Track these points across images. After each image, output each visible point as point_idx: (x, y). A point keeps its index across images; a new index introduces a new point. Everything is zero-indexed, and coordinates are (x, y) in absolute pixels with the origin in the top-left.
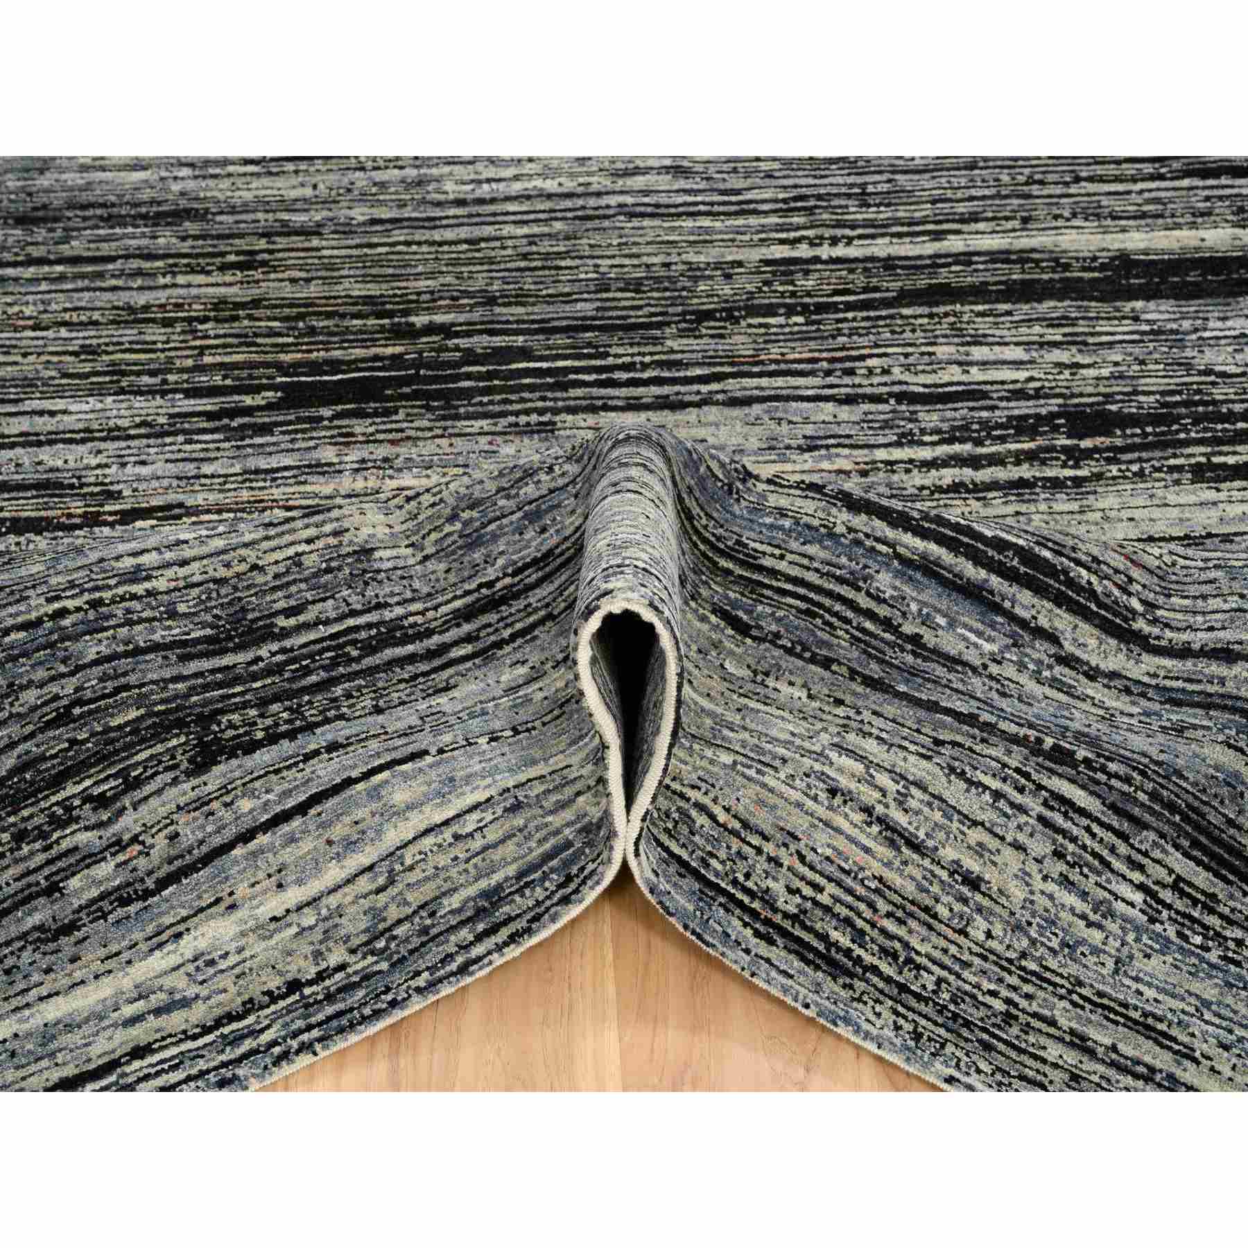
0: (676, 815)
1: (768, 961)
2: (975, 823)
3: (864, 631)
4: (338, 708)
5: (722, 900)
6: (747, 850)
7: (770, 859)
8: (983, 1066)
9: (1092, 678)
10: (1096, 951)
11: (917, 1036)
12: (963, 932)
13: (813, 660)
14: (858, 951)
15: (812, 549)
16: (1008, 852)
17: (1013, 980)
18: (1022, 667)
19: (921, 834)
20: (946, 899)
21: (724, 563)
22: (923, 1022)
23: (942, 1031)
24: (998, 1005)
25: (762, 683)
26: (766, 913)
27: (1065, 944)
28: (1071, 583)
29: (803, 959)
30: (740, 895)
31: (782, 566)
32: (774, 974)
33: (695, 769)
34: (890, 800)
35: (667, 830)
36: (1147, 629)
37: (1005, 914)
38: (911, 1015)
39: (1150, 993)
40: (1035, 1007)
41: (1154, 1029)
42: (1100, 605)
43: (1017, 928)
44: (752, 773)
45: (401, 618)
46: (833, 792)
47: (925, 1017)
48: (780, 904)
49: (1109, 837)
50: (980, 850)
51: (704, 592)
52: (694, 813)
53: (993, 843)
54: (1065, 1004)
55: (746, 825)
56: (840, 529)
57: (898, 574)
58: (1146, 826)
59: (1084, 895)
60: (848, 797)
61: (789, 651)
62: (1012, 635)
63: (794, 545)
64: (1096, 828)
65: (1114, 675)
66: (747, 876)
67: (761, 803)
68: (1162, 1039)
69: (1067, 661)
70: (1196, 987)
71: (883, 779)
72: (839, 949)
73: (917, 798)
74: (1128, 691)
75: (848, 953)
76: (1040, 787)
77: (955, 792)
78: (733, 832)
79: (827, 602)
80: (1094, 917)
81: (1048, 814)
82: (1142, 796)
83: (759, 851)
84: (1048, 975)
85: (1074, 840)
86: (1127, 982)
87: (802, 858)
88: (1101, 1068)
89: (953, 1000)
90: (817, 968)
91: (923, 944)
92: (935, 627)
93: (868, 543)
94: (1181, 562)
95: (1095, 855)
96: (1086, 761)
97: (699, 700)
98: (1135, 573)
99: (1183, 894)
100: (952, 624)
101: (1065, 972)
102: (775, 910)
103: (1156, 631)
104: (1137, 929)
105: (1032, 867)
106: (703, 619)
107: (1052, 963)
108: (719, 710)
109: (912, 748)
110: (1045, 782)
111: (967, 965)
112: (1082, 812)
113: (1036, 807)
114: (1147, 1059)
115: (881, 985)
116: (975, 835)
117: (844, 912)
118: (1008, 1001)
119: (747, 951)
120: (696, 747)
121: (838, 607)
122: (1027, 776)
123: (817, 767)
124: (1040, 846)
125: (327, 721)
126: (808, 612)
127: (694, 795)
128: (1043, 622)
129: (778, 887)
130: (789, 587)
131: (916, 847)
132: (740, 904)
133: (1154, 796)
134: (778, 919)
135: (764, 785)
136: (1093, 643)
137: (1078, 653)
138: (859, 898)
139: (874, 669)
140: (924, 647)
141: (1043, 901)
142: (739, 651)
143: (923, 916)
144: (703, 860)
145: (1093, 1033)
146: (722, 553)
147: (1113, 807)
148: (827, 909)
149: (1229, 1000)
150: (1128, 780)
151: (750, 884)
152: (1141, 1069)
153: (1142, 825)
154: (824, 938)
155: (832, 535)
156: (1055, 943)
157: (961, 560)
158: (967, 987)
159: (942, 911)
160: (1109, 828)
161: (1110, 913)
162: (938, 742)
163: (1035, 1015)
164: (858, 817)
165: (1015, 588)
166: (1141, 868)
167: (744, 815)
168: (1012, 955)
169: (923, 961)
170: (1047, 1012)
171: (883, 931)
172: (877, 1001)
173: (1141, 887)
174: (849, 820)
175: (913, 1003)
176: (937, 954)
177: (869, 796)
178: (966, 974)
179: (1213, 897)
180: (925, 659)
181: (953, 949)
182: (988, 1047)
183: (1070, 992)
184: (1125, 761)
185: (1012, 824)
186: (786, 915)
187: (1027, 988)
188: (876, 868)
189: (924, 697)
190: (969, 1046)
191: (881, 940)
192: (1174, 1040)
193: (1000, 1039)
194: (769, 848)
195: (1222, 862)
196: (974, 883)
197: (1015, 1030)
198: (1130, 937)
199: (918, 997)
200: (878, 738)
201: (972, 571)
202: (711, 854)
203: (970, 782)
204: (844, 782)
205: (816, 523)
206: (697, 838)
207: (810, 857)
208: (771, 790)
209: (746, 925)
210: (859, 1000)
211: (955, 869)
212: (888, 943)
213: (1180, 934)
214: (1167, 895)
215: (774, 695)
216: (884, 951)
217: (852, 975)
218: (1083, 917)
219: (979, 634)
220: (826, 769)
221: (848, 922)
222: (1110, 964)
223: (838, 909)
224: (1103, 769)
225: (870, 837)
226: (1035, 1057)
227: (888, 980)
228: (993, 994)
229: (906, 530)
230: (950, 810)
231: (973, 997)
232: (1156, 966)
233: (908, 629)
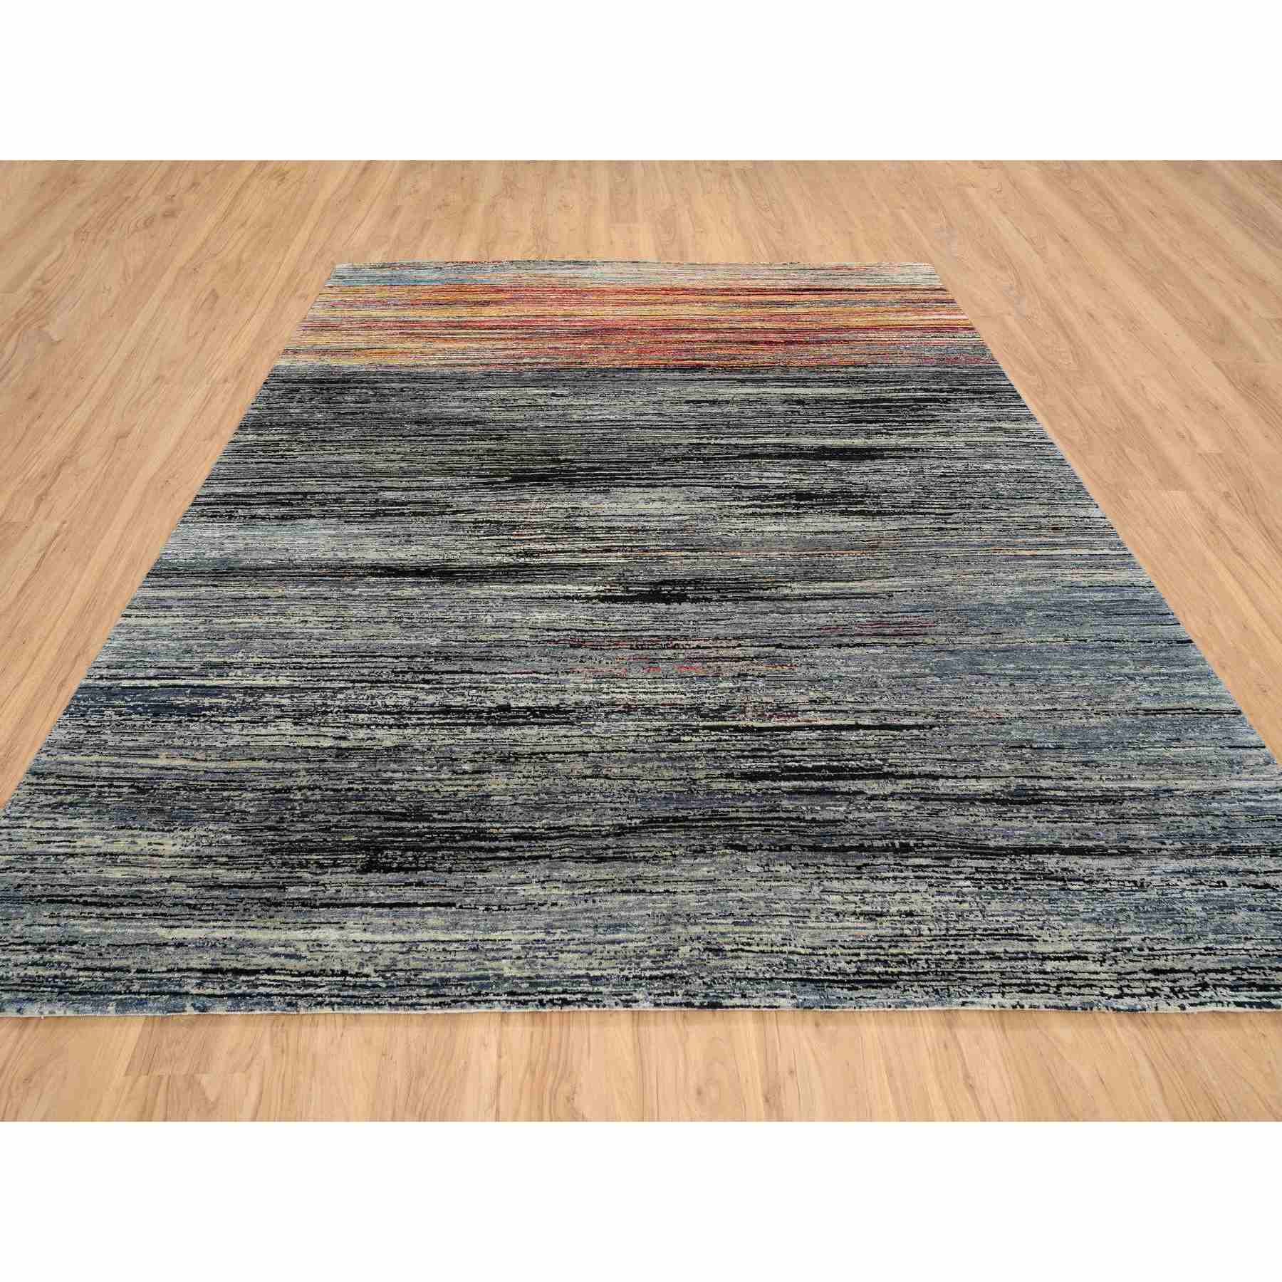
0: (784, 962)
1: (861, 997)
2: (895, 893)
3: (792, 826)
4: (434, 863)
5: (826, 984)
6: (822, 958)
7: (832, 956)
8: (969, 989)
9: (886, 800)
10: (971, 912)
11: (936, 992)
12: (920, 935)
13: (782, 849)
14: (890, 970)
15: (749, 804)
16: (914, 896)
17: (952, 943)
18: (859, 810)
19: (879, 909)
20: (905, 927)
21: (713, 824)
22: (934, 984)
23: (943, 983)
24: (954, 957)
25: (769, 871)
26: (846, 979)
27: (958, 916)
28: (852, 769)
29: (873, 987)
30: (831, 978)
31: (741, 815)
32: (868, 1001)
33: (777, 933)
34: (859, 904)
35: (785, 971)
36: (890, 770)
37: (929, 918)
38: (927, 984)
39: (1001, 919)
40: (967, 950)
41: (1012, 935)
42: (867, 771)
43: (938, 920)
44: (801, 925)
45: (487, 828)
46: (837, 915)
47: (933, 981)
48: (848, 971)
49: (942, 869)
50: (903, 901)
51: (715, 842)
52: (791, 957)
53: (907, 896)
54: (976, 942)
55: (814, 949)
56: (754, 792)
57: (789, 799)
58: (952, 858)
59: (950, 894)
60: (844, 913)
61: (770, 850)
62: (846, 800)
63: (740, 804)
64: (936, 869)
65: (892, 794)
66: (828, 968)
67: (813, 936)
68: (1018, 937)
69: (872, 798)
70: (1014, 907)
71: (851, 898)
72: (882, 974)
73: (868, 897)
74: (902, 799)
75: (886, 973)
76: (907, 866)
77: (879, 886)
78: (810, 954)
79: (770, 823)
80: (960, 899)
81: (917, 874)
82: (943, 849)
83: (825, 955)
84: (961, 933)
85: (932, 878)
86: (991, 918)
87: (843, 947)
88: (1008, 964)
89: (937, 966)
90: (881, 987)
91: (910, 950)
92: (817, 812)
93: (770, 792)
94: (883, 738)
95: (943, 878)
96: (916, 845)
97: (750, 895)
98: (869, 751)
99: (983, 872)
100: (823, 807)
101: (966, 927)
102: (848, 975)
103: (894, 769)
104: (978, 894)
105: (926, 896)
106: (724, 855)
107: (960, 927)
108: (762, 894)
109: (852, 876)
110: (908, 863)
111: (931, 947)
112: (927, 866)
113: (911, 874)
114: (1020, 949)
115: (908, 978)
116: (898, 897)
117: (873, 957)
118: (957, 953)
119: (851, 999)
120: (768, 921)
121: (775, 823)
122: (901, 865)
123: (825, 907)
124: (923, 887)
125: (426, 869)
126: (765, 830)
127: (785, 949)
128: (854, 789)
129: (843, 965)
130: (749, 823)
131: (881, 915)
132: (834, 981)
133: (947, 846)
134: (852, 977)
135: (810, 928)
136: (875, 785)
137: (874, 792)
138: (875, 948)
139: (809, 842)
140: (819, 821)
141: (938, 905)
142: (749, 860)
143: (902, 939)
144: (808, 973)
145: (995, 949)
146: (710, 820)
147: (936, 858)
148: (867, 961)
149: (1028, 906)
150: (934, 845)
151: (832, 971)
152: (1021, 955)
153: (950, 859)
154: (873, 973)
155: (752, 795)
156: (955, 918)
157: (808, 782)
158: (938, 957)
159: (907, 932)
160: (940, 866)
161: (964, 895)
162: (859, 868)
163: (970, 953)
164: (853, 919)
165: (835, 783)
166: (961, 873)
167: (810, 945)
168: (943, 932)
169: (915, 957)
170: (972, 950)
171: (893, 955)
172: (912, 986)
173: (966, 879)
174: (850, 922)
175: (924, 977)
176: (918, 950)
177: (852, 907)
178: (933, 951)
179: (993, 867)
180: (824, 827)
181: (922, 944)
182: (964, 979)
183: (975, 935)
184: (929, 837)
185: (908, 885)
186: (854, 974)
187: (959, 943)
188: (873, 932)
189: (836, 845)
190: (957, 983)
191: (894, 959)
192: (1022, 935)
193: (965, 972)
194: (828, 951)
195: (985, 854)
196: (910, 914)
197: (968, 965)
198: (978, 899)
199: (924, 973)
200: (837, 878)
201: (815, 784)
202: (809, 969)
203: (881, 879)
204: (839, 908)
205: (743, 792)
206: (799, 966)
207: (846, 945)
208: (814, 928)
209: (842, 988)
210: (905, 991)
211: (900, 913)
212: (897, 959)
213: (994, 888)
214: (977, 876)
215: (778, 874)
216: (898, 963)
217: (895, 982)
218: (956, 901)
219: (835, 806)
220: (828, 906)
221: (878, 960)
222: (978, 913)
223: (871, 958)
224: (924, 846)
225: (861, 922)
226: (983, 973)
227: (909, 974)
228: (949, 953)
229: (780, 780)
230: (883, 894)
231: (943, 959)
232: (995, 906)
233: (808, 817)
